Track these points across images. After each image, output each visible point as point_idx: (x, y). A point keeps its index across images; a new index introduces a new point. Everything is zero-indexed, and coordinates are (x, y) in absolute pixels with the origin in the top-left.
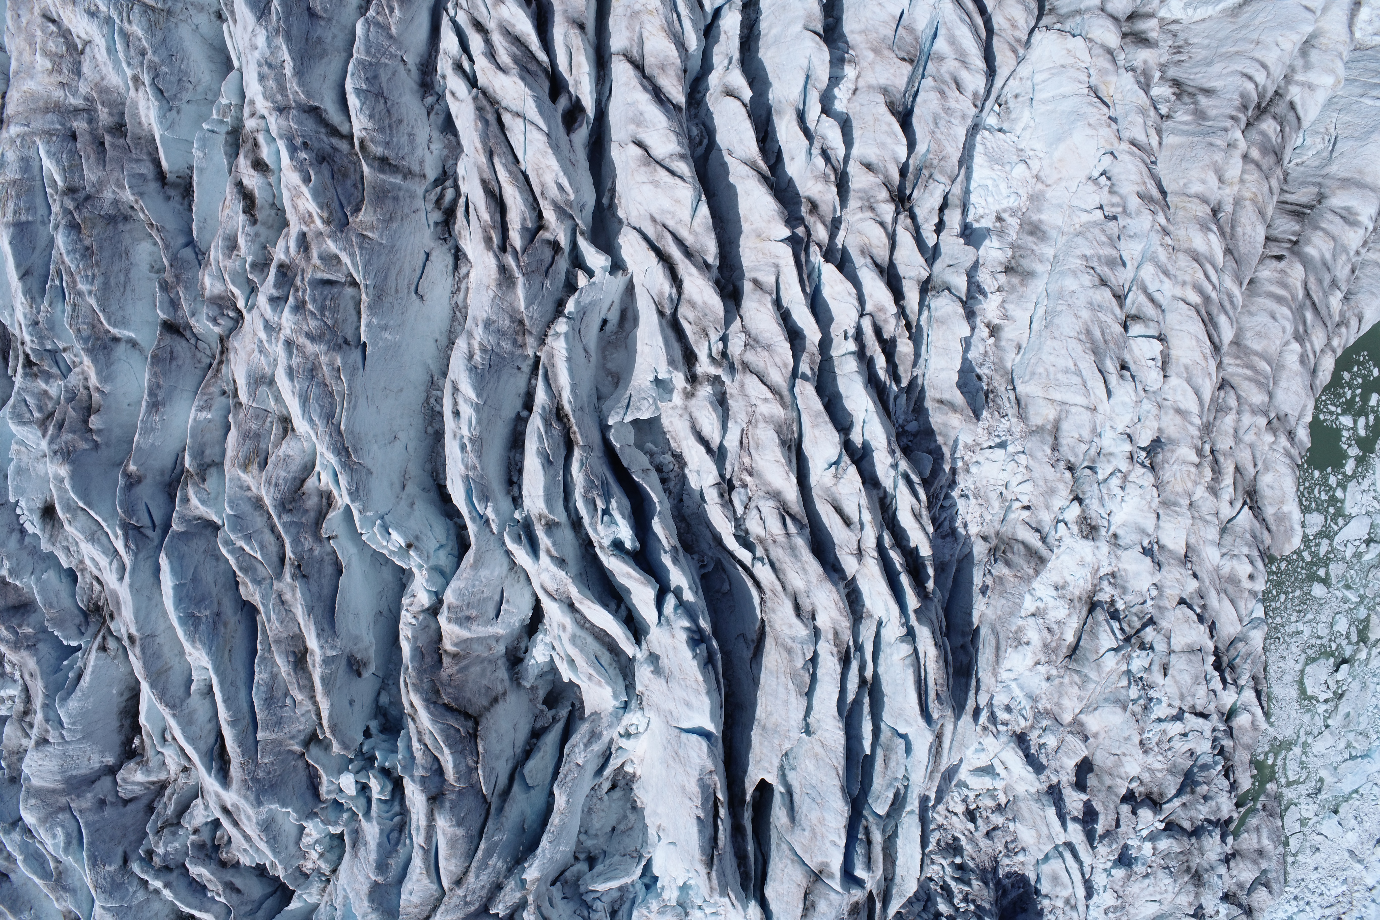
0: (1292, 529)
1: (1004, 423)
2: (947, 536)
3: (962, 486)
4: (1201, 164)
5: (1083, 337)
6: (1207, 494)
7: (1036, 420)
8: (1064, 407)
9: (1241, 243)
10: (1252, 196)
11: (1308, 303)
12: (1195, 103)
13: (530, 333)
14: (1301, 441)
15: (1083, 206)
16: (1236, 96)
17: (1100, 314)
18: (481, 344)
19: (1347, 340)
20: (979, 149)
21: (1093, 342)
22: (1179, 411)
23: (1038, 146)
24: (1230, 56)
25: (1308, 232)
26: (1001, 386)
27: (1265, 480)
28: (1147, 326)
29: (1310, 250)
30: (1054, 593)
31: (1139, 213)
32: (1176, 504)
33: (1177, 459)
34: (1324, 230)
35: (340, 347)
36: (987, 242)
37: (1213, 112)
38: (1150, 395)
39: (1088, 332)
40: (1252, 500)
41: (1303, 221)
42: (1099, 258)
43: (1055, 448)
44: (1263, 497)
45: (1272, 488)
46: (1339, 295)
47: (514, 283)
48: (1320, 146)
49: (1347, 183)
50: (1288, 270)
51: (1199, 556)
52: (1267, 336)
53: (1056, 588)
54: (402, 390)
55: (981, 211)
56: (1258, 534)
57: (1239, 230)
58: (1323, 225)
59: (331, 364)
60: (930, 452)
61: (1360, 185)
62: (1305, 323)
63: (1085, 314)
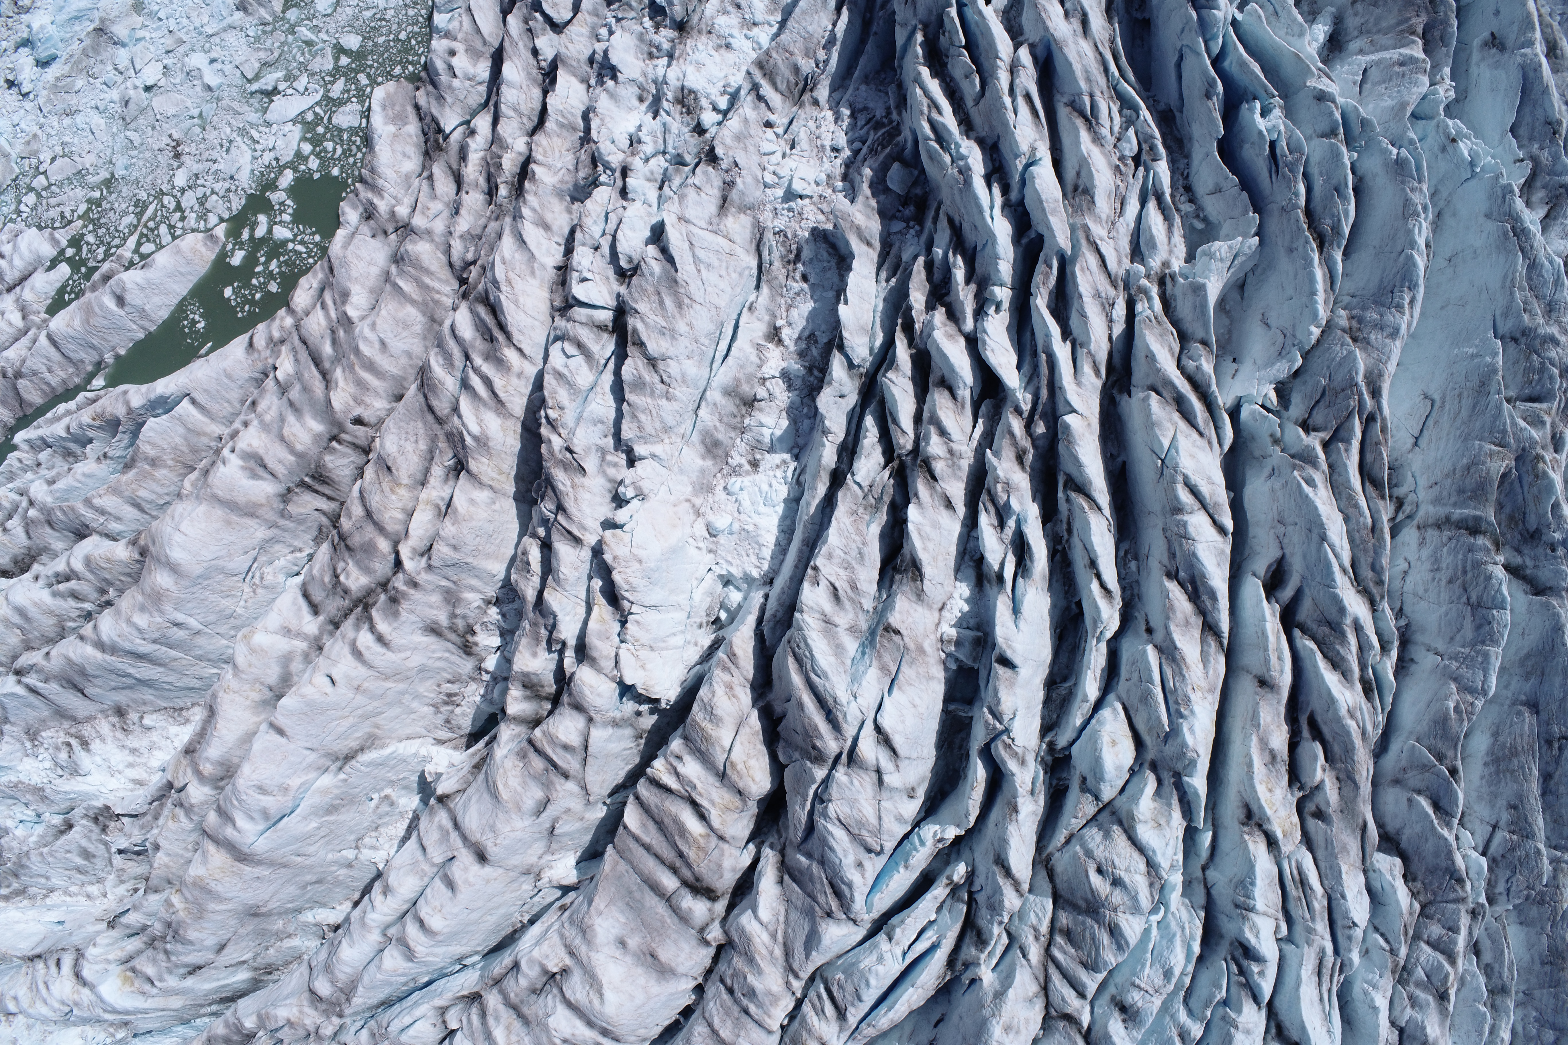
0: (384, 108)
1: (780, 223)
2: (861, 110)
3: (839, 161)
4: (473, 524)
5: (687, 301)
6: (510, 141)
7: (745, 220)
8: (715, 227)
9: (421, 431)
10: (397, 490)
11: (327, 365)
12: (453, 616)
13: (1344, 330)
14: (355, 207)
15: (655, 464)
16: (404, 615)
17: (664, 324)
18: (1403, 313)
19: (269, 326)
20: (767, 553)
21: (676, 294)
22: (547, 227)
23: (692, 551)
24: (396, 675)
25: (314, 451)
26: (778, 269)
27: (412, 164)
28: (590, 317)
29: (318, 427)
30: (731, 40)
31: (587, 450)
32: (562, 125)
33: (556, 173)
34: (292, 451)
35: (1523, 333)
36: (778, 433)
37: (436, 598)
38: (589, 242)
39: (680, 305)
40: (436, 141)
41: (318, 466)
42: (652, 393)
43: (729, 185)
44: (417, 146)
45: (404, 154)
46: (280, 374)
47: (1365, 377)
48: (267, 570)
49: (249, 511)
50: (352, 403)
51: (529, 74)
52: (397, 321)
53: (728, 46)
54: (1442, 308)
55: (779, 473)
56: (434, 103)
57: (423, 446)
58: (292, 458)
59: (1533, 315)
60: (887, 190)
61: (231, 506)
62: (334, 342)
63: (681, 326)
